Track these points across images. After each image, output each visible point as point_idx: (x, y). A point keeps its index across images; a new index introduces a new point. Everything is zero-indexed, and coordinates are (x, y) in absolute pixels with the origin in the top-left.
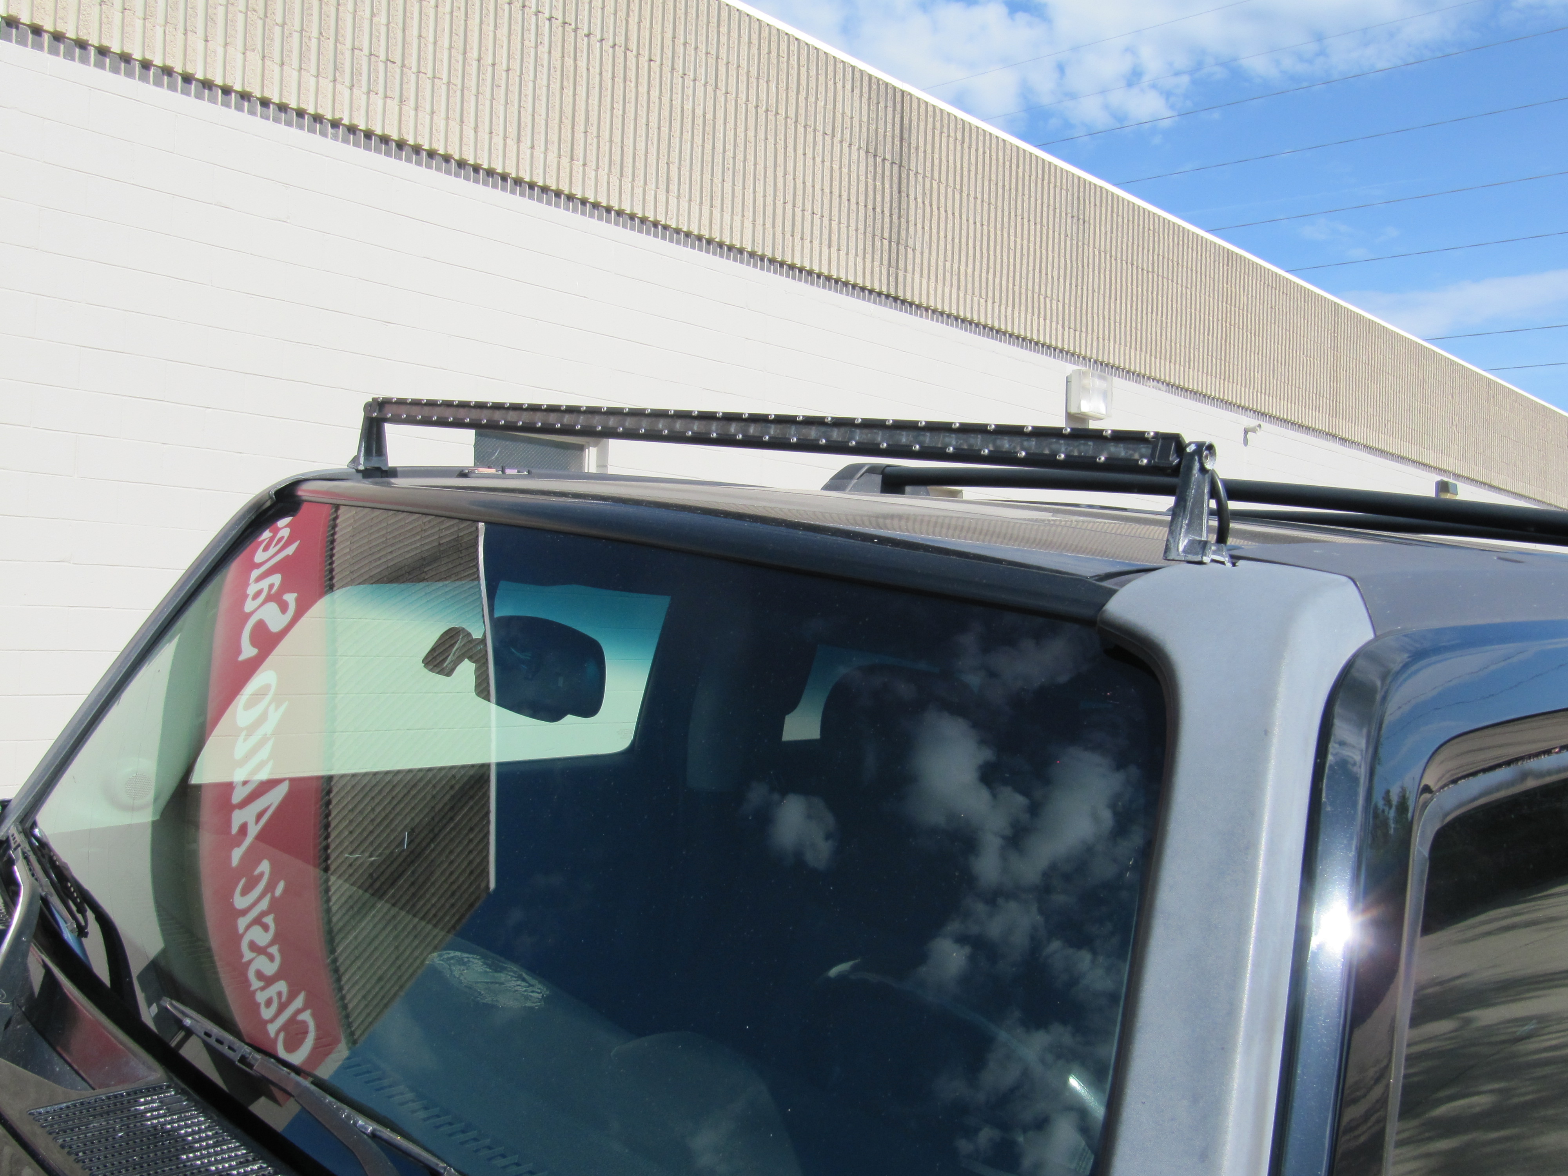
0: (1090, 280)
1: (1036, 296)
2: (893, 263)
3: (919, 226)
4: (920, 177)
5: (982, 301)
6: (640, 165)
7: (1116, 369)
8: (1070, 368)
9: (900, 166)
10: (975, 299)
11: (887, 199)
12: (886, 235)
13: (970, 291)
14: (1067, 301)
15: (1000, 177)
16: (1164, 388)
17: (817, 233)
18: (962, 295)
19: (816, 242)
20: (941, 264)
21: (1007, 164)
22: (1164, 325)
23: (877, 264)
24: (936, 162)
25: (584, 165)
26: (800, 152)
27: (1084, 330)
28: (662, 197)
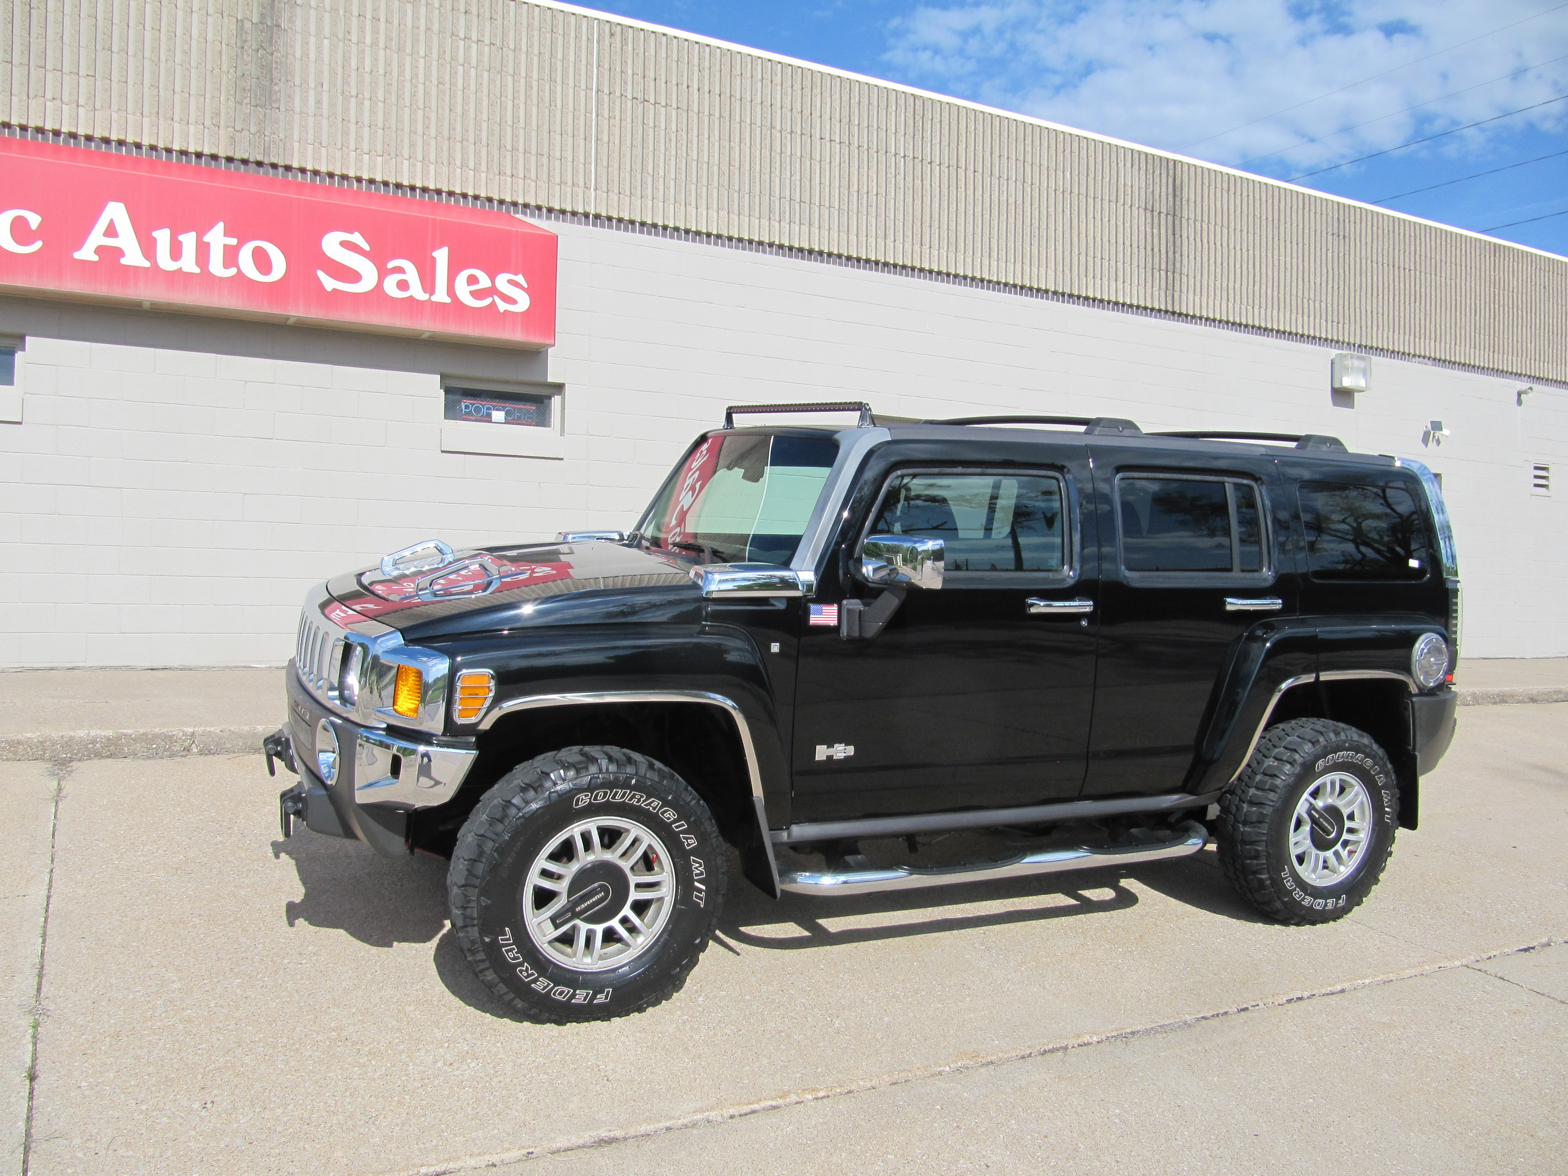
0: (1352, 282)
1: (1300, 300)
2: (1170, 287)
3: (1192, 257)
4: (1191, 222)
5: (1250, 308)
6: (970, 242)
7: (1380, 351)
8: (1333, 352)
9: (1174, 215)
10: (1243, 307)
11: (1163, 241)
12: (1163, 267)
13: (1238, 302)
14: (1329, 301)
15: (1264, 212)
16: (1430, 362)
17: (1106, 272)
18: (1231, 305)
19: (1105, 279)
20: (1212, 284)
21: (1270, 201)
22: (1428, 312)
23: (1156, 288)
24: (1206, 209)
25: (930, 247)
26: (1091, 216)
27: (1347, 321)
28: (986, 262)
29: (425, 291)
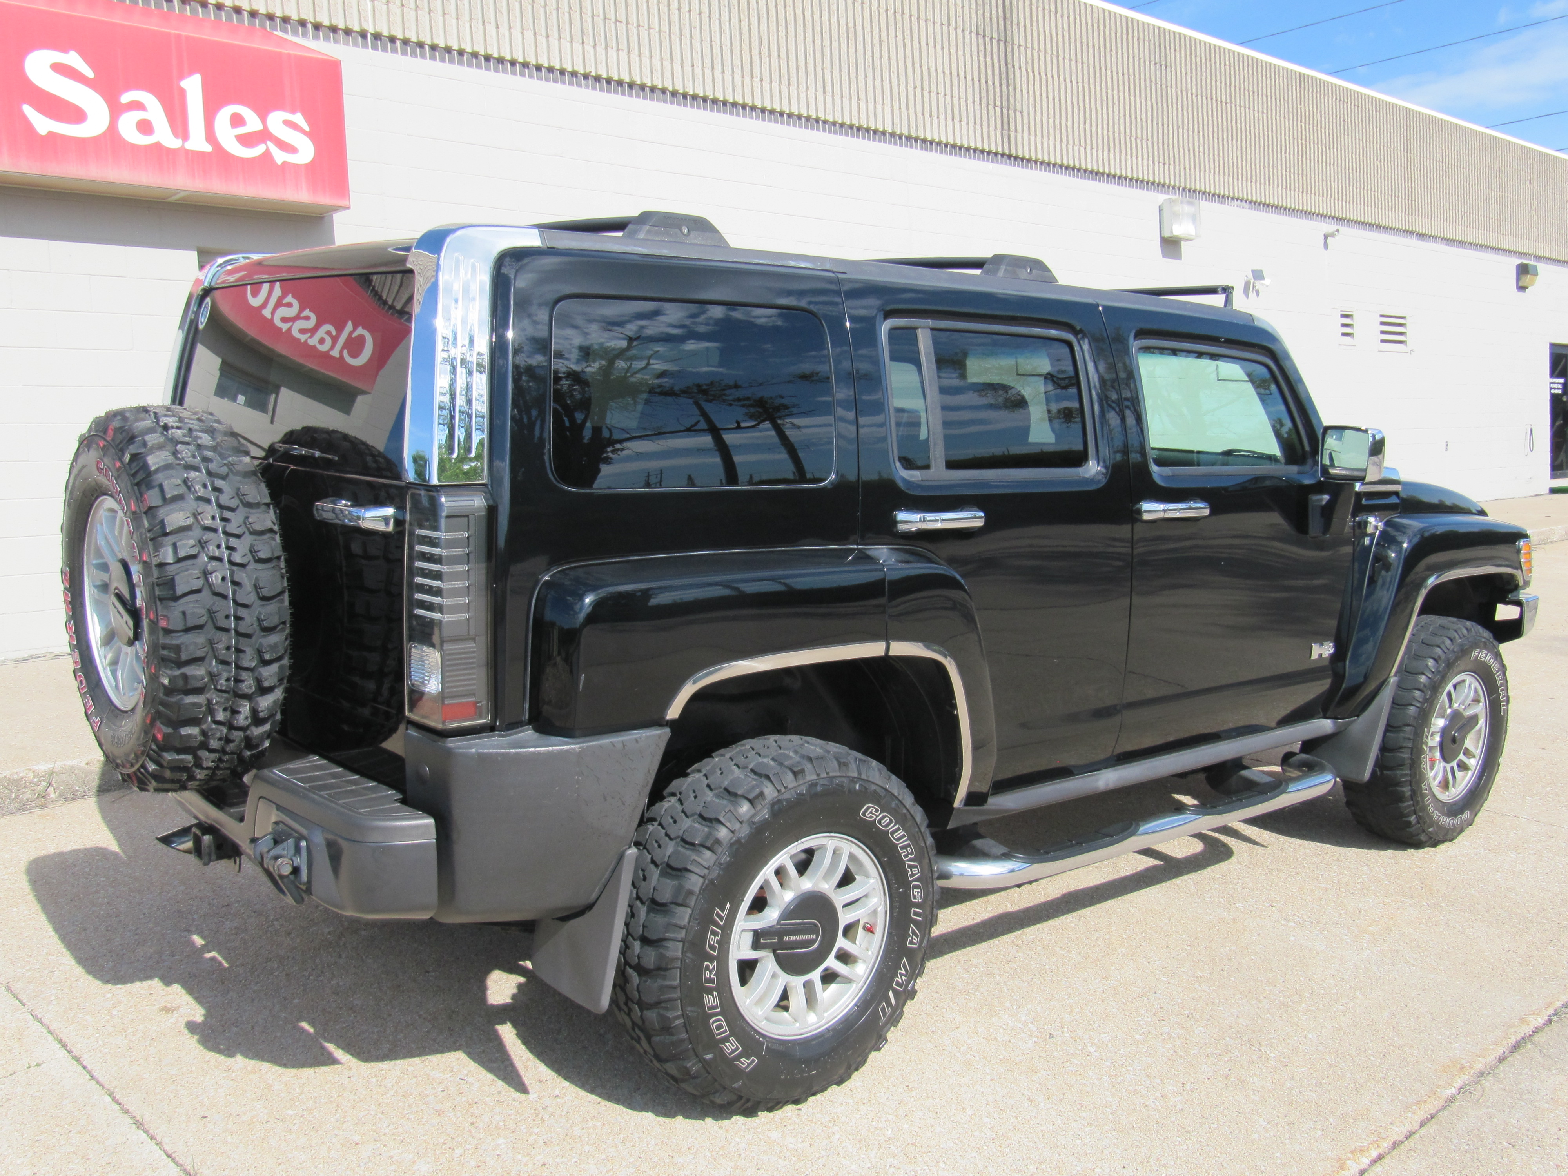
0: (1175, 118)
1: (1128, 138)
2: (1005, 126)
3: (1025, 91)
4: (1022, 49)
5: (1082, 149)
6: (802, 74)
7: (1202, 194)
8: (1161, 197)
9: (1005, 42)
10: (1076, 148)
11: (997, 72)
12: (998, 103)
13: (1071, 142)
14: (1155, 139)
15: (1090, 38)
16: (1247, 205)
17: (942, 109)
18: (1064, 146)
19: (942, 117)
20: (1045, 121)
21: (1096, 25)
22: (1244, 149)
23: (992, 128)
24: (1035, 34)
25: (761, 80)
26: (923, 43)
27: (1172, 162)
28: (820, 98)
29: (176, 135)
